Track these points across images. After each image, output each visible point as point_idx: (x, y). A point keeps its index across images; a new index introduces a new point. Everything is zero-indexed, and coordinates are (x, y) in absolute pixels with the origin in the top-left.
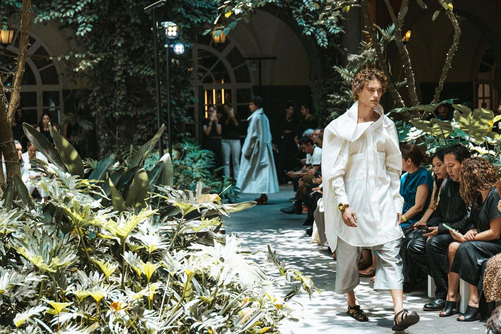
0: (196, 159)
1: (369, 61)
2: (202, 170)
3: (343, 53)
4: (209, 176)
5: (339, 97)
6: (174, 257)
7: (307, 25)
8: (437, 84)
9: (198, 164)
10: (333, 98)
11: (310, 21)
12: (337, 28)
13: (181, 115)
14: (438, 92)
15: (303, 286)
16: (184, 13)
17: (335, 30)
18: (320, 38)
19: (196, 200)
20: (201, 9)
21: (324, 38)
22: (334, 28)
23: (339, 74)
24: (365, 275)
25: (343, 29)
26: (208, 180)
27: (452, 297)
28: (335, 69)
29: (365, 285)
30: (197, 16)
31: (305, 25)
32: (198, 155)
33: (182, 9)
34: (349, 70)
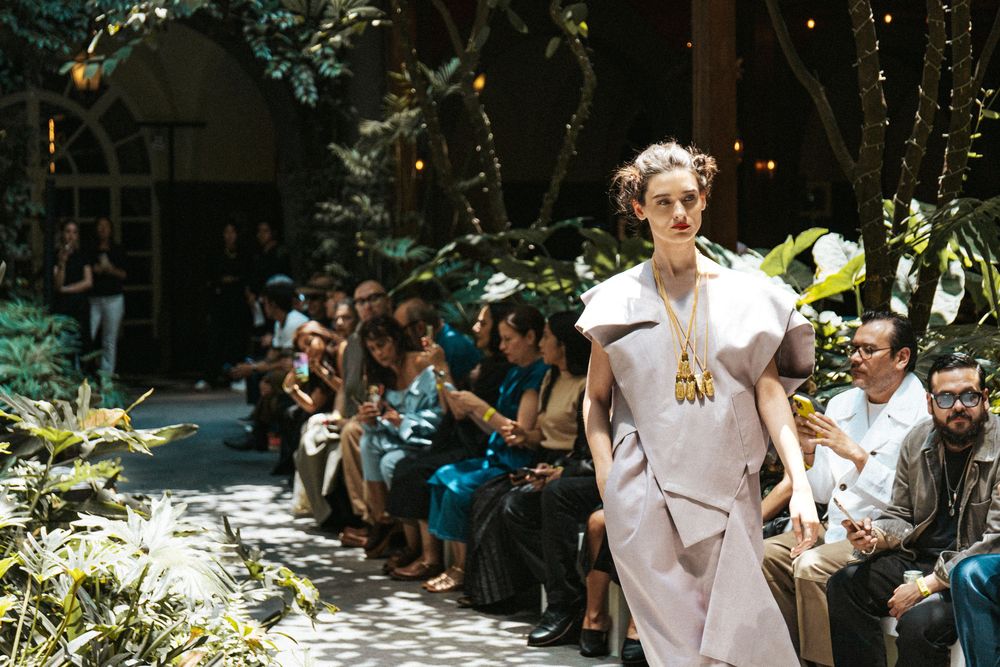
0: (40, 334)
1: (402, 134)
2: (55, 358)
3: (349, 118)
4: (69, 370)
5: (339, 208)
6: (41, 542)
7: (276, 58)
8: (546, 186)
9: (45, 345)
10: (328, 211)
11: (280, 49)
12: (337, 65)
13: (7, 241)
14: (548, 201)
15: (297, 600)
16: (15, 27)
17: (331, 70)
18: (301, 84)
19: (78, 421)
20: (49, 19)
21: (308, 84)
22: (331, 66)
23: (338, 161)
24: (407, 576)
25: (349, 68)
26: (68, 380)
27: (596, 621)
28: (332, 150)
29: (412, 600)
30: (41, 32)
31: (269, 57)
32: (45, 327)
33: (11, 18)
34: (362, 153)
